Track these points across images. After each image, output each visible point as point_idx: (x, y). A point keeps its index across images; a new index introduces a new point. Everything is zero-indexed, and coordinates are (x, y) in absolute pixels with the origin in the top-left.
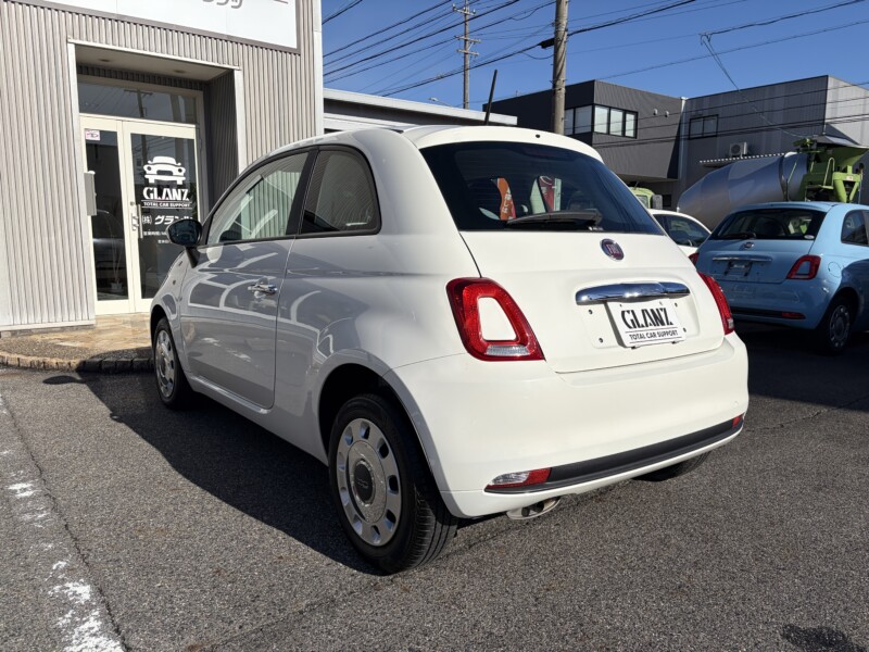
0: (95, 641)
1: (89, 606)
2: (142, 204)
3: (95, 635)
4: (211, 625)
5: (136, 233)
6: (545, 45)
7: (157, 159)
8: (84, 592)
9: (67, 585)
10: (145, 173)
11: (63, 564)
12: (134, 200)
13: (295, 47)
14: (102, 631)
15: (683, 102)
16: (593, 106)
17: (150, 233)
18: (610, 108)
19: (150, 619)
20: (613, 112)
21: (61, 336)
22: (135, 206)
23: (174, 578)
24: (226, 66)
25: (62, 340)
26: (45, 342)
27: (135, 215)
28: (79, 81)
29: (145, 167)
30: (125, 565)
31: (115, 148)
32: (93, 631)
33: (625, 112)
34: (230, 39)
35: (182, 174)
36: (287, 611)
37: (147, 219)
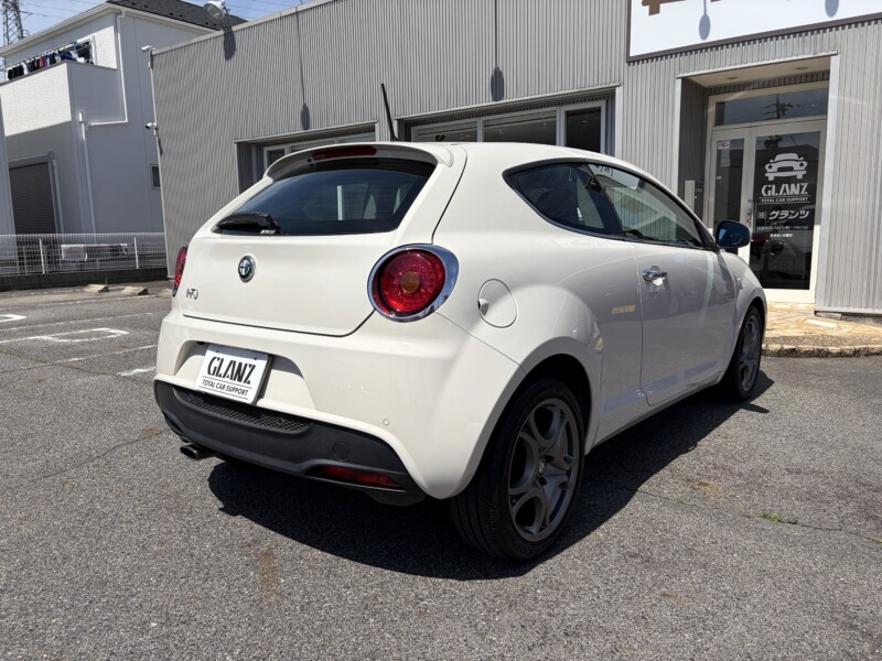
2: (759, 201)
7: (778, 158)
10: (766, 171)
12: (751, 198)
17: (763, 228)
22: (752, 203)
24: (824, 54)
27: (751, 211)
29: (767, 166)
35: (803, 168)
37: (762, 215)
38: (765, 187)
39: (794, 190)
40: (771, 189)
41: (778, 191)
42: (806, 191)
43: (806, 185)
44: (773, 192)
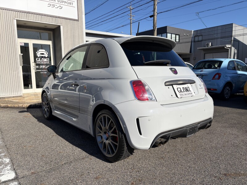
0: (8, 171)
1: (8, 164)
2: (36, 63)
3: (8, 170)
4: (38, 168)
5: (34, 70)
6: (151, 17)
7: (40, 50)
8: (7, 160)
9: (4, 159)
10: (37, 54)
11: (3, 154)
12: (34, 62)
13: (77, 19)
14: (10, 169)
15: (193, 32)
16: (167, 33)
17: (38, 71)
18: (172, 34)
19: (23, 166)
20: (172, 35)
21: (13, 99)
22: (34, 63)
23: (31, 157)
24: (58, 25)
25: (13, 100)
26: (8, 101)
27: (34, 65)
28: (17, 30)
29: (37, 53)
30: (19, 154)
31: (28, 47)
32: (8, 169)
33: (176, 35)
34: (59, 17)
35: (47, 54)
36: (59, 164)
37: (37, 67)
38: (37, 59)
39: (45, 60)
40: (39, 59)
41: (41, 60)
42: (49, 60)
43: (48, 59)
44: (39, 60)
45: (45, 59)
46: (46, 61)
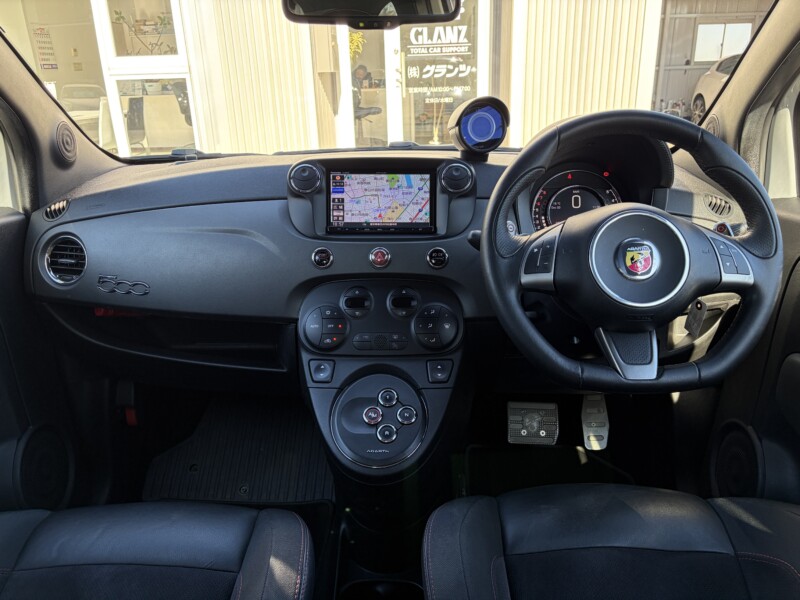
2: (408, 52)
5: (399, 89)
22: (399, 55)
37: (414, 72)
39: (451, 35)
40: (421, 33)
41: (430, 36)
42: (465, 37)
43: (464, 29)
44: (424, 39)
45: (448, 28)
46: (455, 40)
